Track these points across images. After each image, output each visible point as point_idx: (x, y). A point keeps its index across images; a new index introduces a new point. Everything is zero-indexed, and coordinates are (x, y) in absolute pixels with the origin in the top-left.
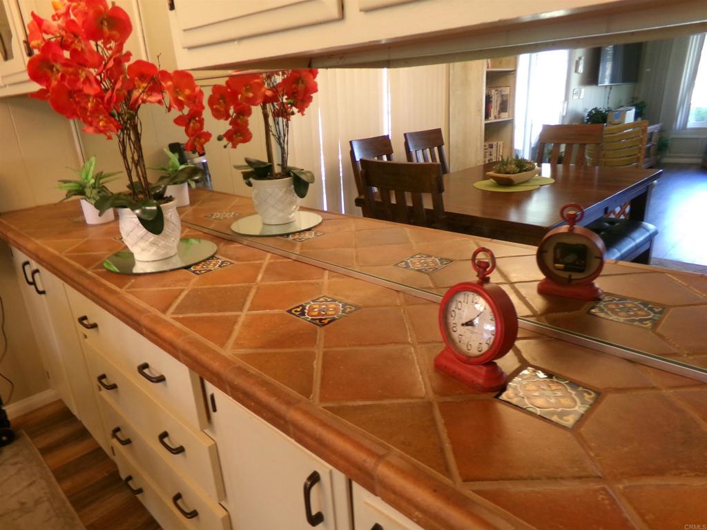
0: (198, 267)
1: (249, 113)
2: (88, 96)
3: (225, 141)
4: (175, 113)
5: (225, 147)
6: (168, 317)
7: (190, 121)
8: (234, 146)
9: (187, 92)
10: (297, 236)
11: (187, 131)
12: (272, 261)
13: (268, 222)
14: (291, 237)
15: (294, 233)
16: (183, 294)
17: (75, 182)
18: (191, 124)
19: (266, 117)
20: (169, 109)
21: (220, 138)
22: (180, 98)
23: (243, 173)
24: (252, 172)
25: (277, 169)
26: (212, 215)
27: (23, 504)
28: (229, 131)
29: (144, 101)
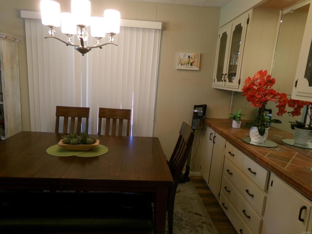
0: (272, 148)
1: (302, 107)
2: (257, 98)
3: (290, 114)
4: (278, 104)
5: (289, 116)
6: (265, 157)
7: (281, 107)
8: (293, 116)
9: (284, 99)
10: (309, 150)
11: (279, 110)
12: (298, 154)
13: (296, 142)
14: (306, 150)
15: (308, 149)
16: (269, 153)
17: (234, 115)
18: (282, 108)
19: (307, 109)
20: (276, 103)
21: (289, 113)
22: (281, 100)
23: (291, 124)
24: (296, 125)
25: (307, 126)
26: (274, 135)
27: (191, 197)
28: (293, 111)
29: (270, 100)
